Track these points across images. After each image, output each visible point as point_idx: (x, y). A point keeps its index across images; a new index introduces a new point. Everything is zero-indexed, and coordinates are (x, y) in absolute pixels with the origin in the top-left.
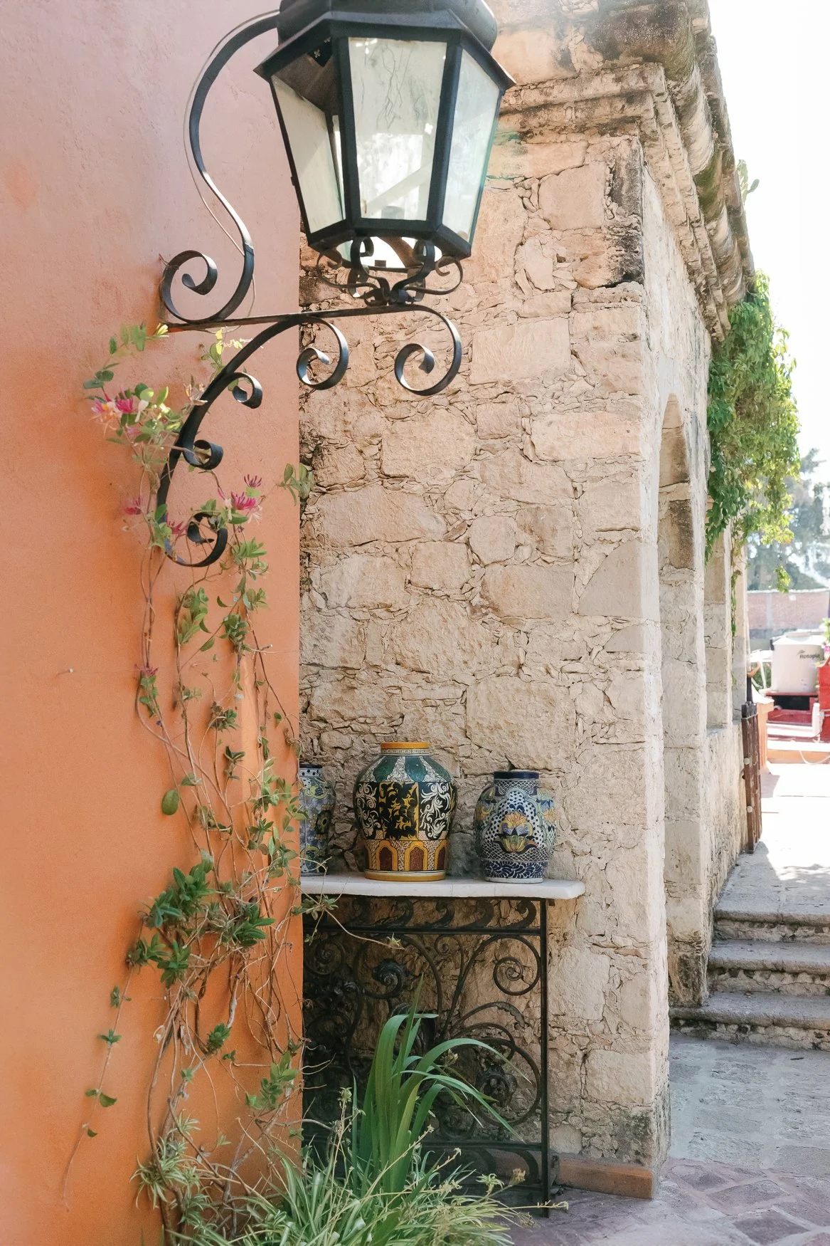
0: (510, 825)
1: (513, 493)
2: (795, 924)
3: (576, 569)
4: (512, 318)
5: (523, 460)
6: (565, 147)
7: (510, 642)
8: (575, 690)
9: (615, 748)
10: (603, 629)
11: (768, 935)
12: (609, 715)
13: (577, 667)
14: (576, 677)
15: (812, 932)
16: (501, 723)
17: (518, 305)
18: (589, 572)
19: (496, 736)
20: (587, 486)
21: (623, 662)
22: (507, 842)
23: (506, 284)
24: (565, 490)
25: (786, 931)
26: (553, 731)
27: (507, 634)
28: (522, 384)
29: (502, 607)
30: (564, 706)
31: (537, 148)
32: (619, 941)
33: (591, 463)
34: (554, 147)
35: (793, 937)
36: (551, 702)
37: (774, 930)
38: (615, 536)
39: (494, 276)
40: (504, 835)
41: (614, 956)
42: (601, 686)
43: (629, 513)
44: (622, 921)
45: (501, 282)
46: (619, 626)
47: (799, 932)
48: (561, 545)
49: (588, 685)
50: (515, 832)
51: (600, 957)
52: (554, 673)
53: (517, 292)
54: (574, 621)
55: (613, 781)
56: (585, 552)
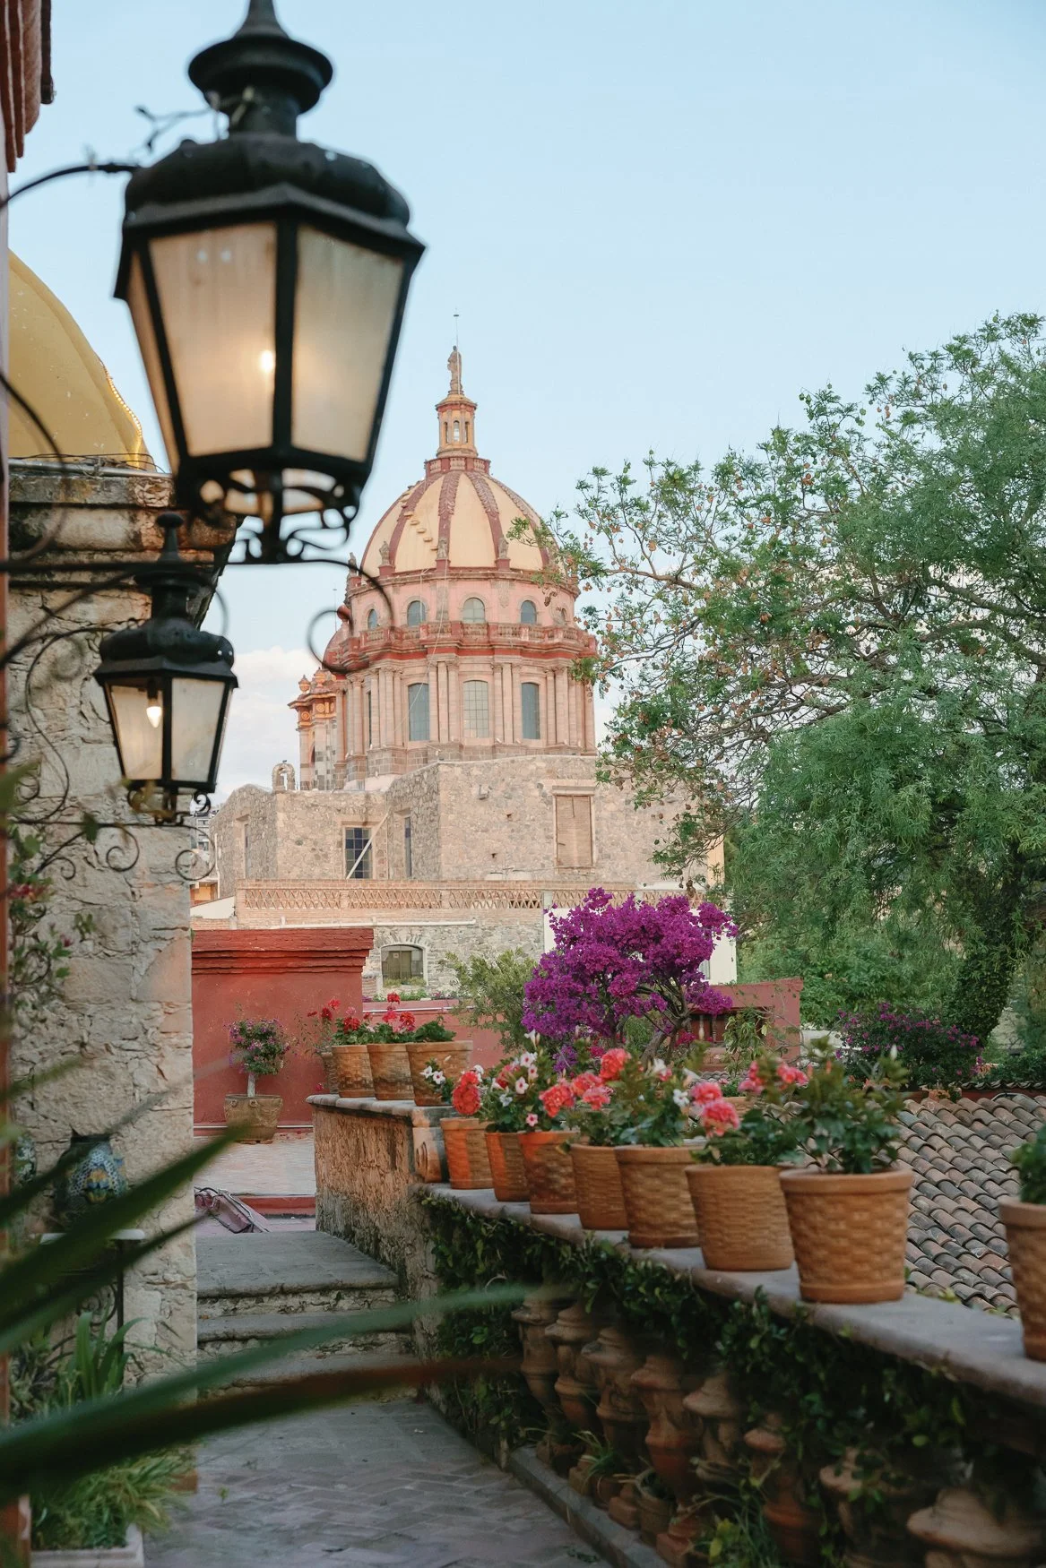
0: (94, 1180)
1: (78, 895)
2: (236, 1296)
3: (133, 961)
4: (78, 742)
5: (88, 866)
6: (127, 603)
7: (75, 1025)
8: (133, 1065)
9: (167, 1113)
10: (157, 1013)
11: (211, 1311)
12: (162, 1086)
13: (135, 1045)
14: (134, 1054)
15: (253, 1302)
16: (67, 1096)
17: (84, 732)
18: (145, 966)
19: (61, 1108)
20: (145, 891)
21: (175, 1040)
22: (91, 1195)
23: (74, 712)
24: (124, 894)
25: (229, 1304)
26: (113, 1103)
27: (72, 1018)
28: (88, 801)
29: (68, 994)
30: (123, 1079)
31: (101, 599)
32: (169, 1276)
33: (148, 873)
34: (119, 601)
35: (235, 1309)
36: (111, 1076)
37: (217, 1304)
38: (168, 934)
39: (61, 704)
40: (89, 1189)
41: (166, 1291)
42: (155, 1060)
43: (180, 916)
44: (173, 1260)
45: (68, 710)
46: (171, 1011)
47: (240, 1304)
48: (121, 939)
49: (145, 1061)
50: (98, 1186)
51: (153, 1293)
52: (114, 1050)
53: (83, 721)
54: (133, 1007)
55: (166, 1141)
56: (142, 947)
